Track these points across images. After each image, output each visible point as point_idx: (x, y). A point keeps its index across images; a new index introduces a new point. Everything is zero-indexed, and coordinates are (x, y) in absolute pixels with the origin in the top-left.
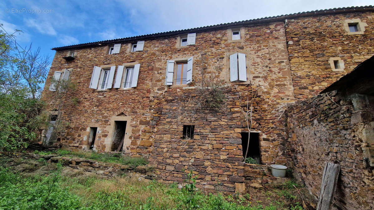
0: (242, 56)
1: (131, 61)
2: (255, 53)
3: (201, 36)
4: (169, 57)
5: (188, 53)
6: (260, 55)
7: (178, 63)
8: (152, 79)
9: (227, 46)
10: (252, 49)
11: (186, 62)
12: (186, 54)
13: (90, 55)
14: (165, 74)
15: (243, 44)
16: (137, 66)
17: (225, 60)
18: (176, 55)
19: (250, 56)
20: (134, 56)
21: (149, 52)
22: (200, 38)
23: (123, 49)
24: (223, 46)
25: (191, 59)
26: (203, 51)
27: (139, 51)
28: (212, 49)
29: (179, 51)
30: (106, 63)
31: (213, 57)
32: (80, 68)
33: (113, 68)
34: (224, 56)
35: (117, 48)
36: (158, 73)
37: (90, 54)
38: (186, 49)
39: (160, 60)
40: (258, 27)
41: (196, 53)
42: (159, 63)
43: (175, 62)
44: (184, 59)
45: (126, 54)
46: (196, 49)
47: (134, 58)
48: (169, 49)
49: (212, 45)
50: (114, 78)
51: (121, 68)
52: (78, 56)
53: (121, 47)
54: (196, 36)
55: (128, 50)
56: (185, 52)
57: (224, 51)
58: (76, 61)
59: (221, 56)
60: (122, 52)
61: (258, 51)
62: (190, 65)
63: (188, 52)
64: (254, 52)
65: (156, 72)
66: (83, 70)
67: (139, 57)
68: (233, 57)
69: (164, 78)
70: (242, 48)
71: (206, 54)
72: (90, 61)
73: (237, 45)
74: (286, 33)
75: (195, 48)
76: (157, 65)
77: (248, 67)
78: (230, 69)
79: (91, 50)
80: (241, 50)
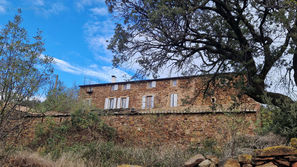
0: (176, 95)
1: (125, 94)
2: (182, 94)
3: (158, 83)
4: (144, 93)
5: (152, 92)
6: (184, 94)
7: (148, 97)
8: (135, 105)
9: (170, 89)
10: (181, 91)
12: (151, 92)
13: (101, 91)
14: (141, 102)
15: (177, 88)
16: (128, 99)
17: (169, 96)
18: (147, 93)
19: (179, 95)
20: (126, 92)
21: (133, 90)
22: (158, 84)
23: (119, 88)
24: (168, 89)
25: (154, 95)
26: (159, 91)
27: (128, 90)
28: (164, 90)
29: (148, 90)
30: (111, 95)
31: (164, 95)
32: (96, 98)
33: (115, 99)
34: (168, 94)
35: (116, 88)
36: (138, 102)
37: (101, 90)
38: (151, 90)
39: (139, 95)
40: (184, 80)
41: (156, 92)
42: (139, 97)
43: (146, 97)
44: (150, 95)
45: (121, 90)
46: (156, 90)
47: (125, 93)
48: (143, 89)
49: (163, 88)
50: (116, 104)
51: (119, 99)
52: (94, 90)
53: (118, 86)
54: (156, 82)
55: (122, 88)
56: (151, 91)
57: (169, 92)
58: (93, 94)
59: (167, 94)
60: (119, 89)
61: (183, 92)
62: (153, 99)
63: (152, 91)
64: (181, 93)
65: (137, 102)
66: (98, 99)
67: (128, 93)
68: (172, 95)
69: (141, 105)
70: (176, 91)
71: (160, 93)
72: (102, 94)
73: (175, 89)
74: (196, 84)
75: (155, 89)
76: (138, 97)
77: (178, 101)
78: (170, 101)
79: (101, 87)
80: (176, 92)
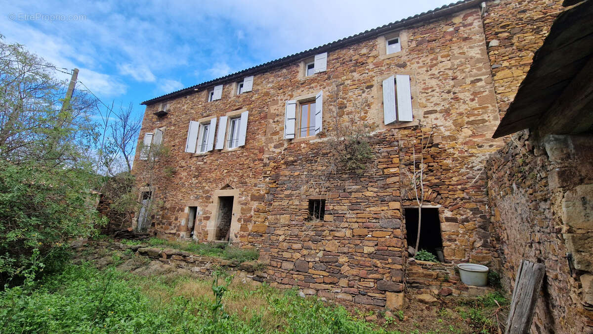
0: (403, 80)
1: (238, 107)
2: (427, 71)
3: (335, 56)
4: (289, 95)
5: (316, 86)
6: (436, 72)
7: (302, 103)
8: (265, 132)
9: (377, 65)
10: (421, 64)
11: (312, 101)
12: (313, 88)
13: (186, 106)
14: (283, 121)
15: (404, 59)
16: (245, 115)
17: (374, 89)
18: (299, 91)
19: (417, 77)
20: (241, 99)
21: (260, 91)
22: (333, 60)
23: (226, 91)
24: (371, 66)
25: (320, 95)
26: (340, 80)
27: (247, 92)
28: (354, 74)
29: (302, 84)
30: (205, 115)
31: (355, 87)
32: (174, 125)
33: (214, 121)
34: (373, 83)
35: (218, 92)
36: (274, 122)
37: (185, 104)
38: (313, 80)
39: (275, 102)
40: (432, 26)
41: (328, 85)
42: (275, 107)
43: (298, 103)
44: (310, 96)
45: (230, 98)
46: (329, 78)
47: (240, 104)
48: (289, 83)
49: (352, 68)
50: (216, 135)
51: (224, 120)
52: (172, 109)
53: (223, 89)
54: (328, 56)
55: (233, 92)
56: (312, 85)
57: (374, 75)
58: (169, 116)
59: (368, 84)
60: (225, 96)
61: (432, 66)
62: (319, 105)
63: (317, 84)
64: (425, 69)
65: (271, 121)
66: (178, 128)
67: (247, 101)
68: (388, 84)
69: (282, 129)
70: (404, 66)
71: (344, 83)
72: (186, 114)
73: (396, 61)
74: (485, 26)
75: (326, 76)
76: (273, 109)
77: (414, 97)
78: (383, 103)
79: (186, 99)
80: (402, 70)
